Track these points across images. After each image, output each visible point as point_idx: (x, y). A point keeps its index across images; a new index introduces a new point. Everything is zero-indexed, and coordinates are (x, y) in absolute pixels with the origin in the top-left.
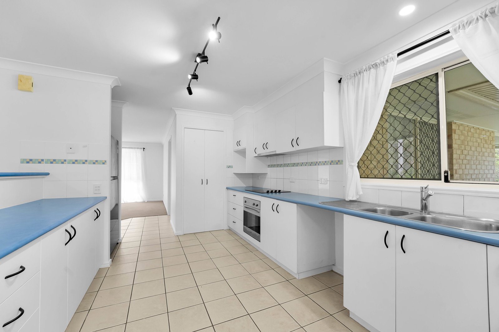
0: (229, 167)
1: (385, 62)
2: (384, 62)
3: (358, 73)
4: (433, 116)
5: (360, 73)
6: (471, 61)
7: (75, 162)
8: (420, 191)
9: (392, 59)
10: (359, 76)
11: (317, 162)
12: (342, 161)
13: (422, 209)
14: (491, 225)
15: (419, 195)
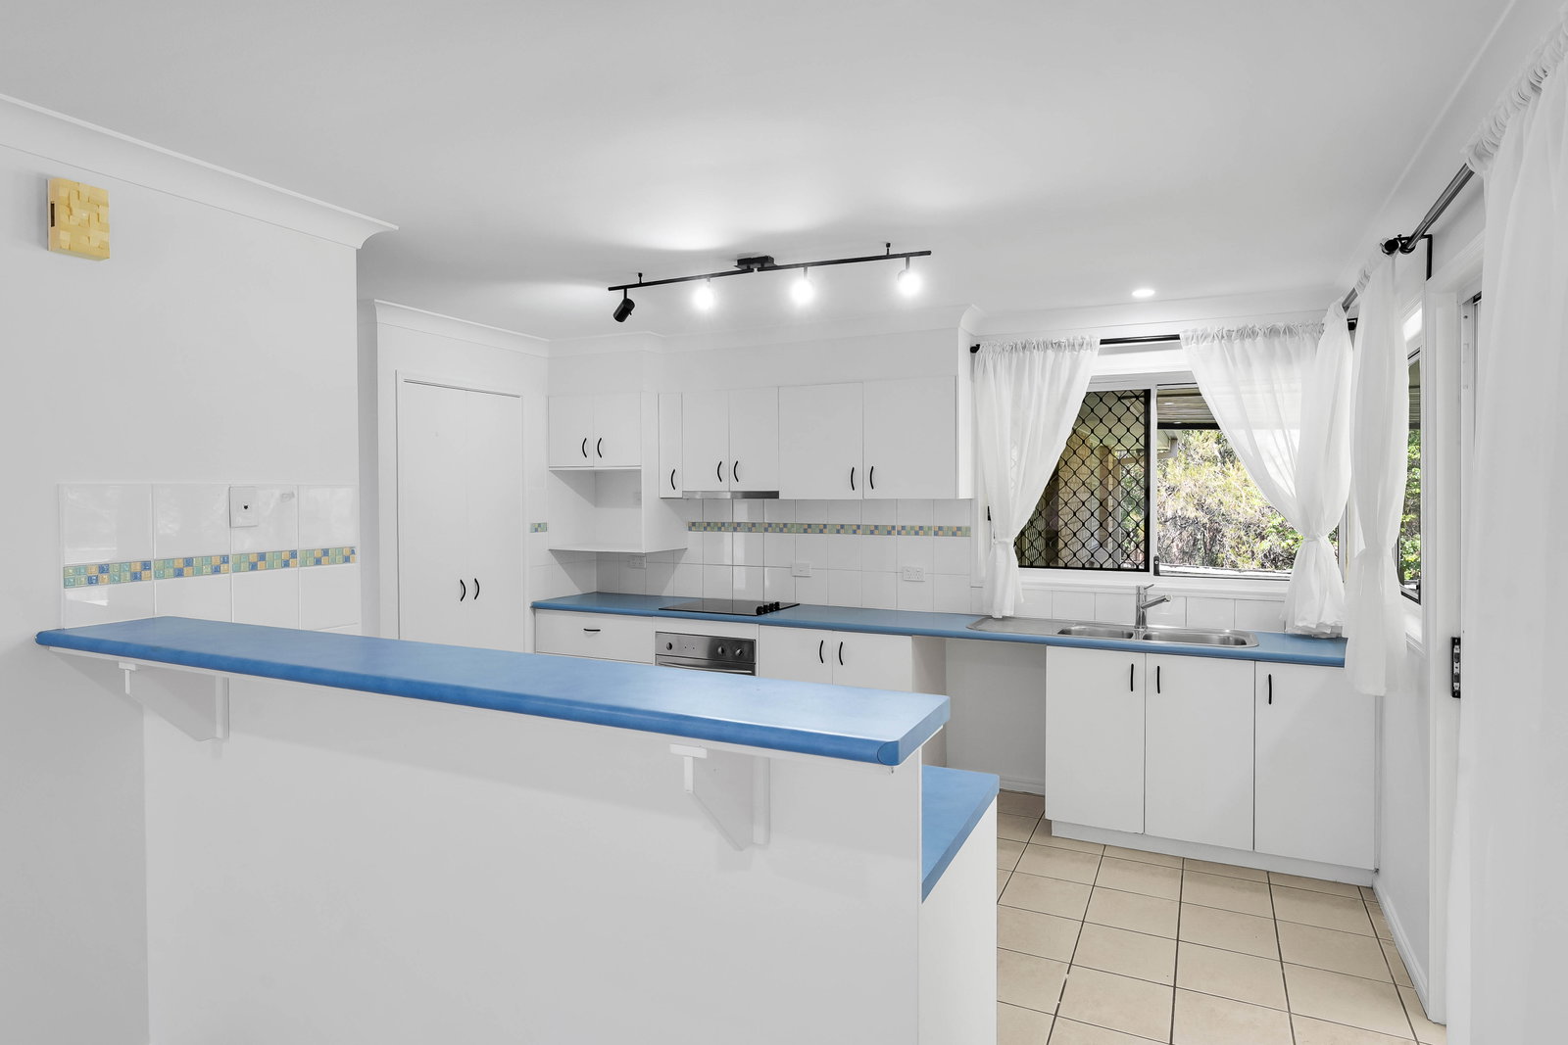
0: (538, 528)
1: (1077, 347)
2: (1074, 345)
3: (1019, 346)
4: (1137, 462)
5: (1024, 348)
6: (1199, 385)
7: (257, 561)
8: (1135, 592)
9: (1090, 345)
10: (1021, 354)
11: (893, 528)
12: (968, 529)
13: (1138, 623)
14: (1228, 638)
15: (1134, 598)
